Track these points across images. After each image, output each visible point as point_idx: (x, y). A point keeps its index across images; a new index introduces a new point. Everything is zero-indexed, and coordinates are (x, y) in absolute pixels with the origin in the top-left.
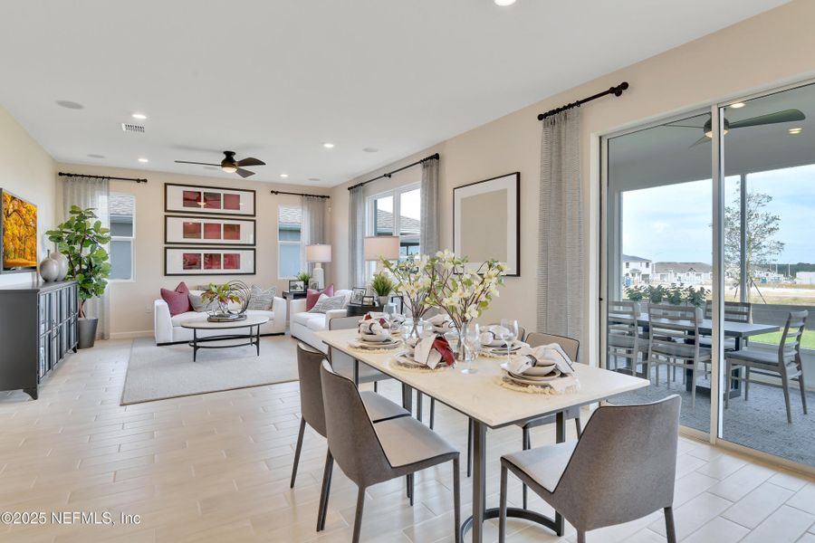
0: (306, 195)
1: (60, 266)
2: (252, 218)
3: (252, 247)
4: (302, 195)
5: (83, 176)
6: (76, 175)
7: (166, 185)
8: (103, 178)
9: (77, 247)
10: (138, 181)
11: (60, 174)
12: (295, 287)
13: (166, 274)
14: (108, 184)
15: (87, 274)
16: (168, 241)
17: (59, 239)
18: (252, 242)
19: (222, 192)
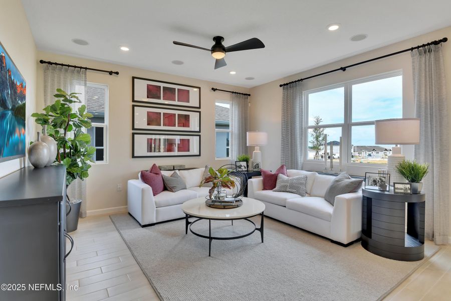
0: (235, 93)
1: (49, 149)
2: (197, 109)
3: (197, 133)
4: (233, 92)
5: (62, 65)
6: (56, 64)
7: (134, 78)
8: (81, 68)
9: (62, 131)
10: (111, 73)
11: (42, 62)
12: (240, 167)
13: (133, 157)
14: (85, 74)
15: (73, 158)
16: (135, 127)
17: (45, 122)
18: (198, 129)
19: (177, 87)
